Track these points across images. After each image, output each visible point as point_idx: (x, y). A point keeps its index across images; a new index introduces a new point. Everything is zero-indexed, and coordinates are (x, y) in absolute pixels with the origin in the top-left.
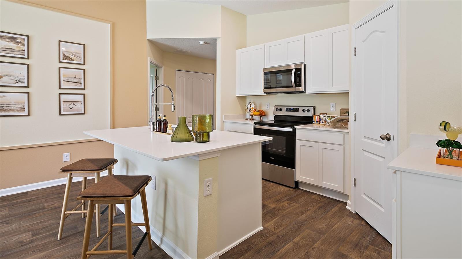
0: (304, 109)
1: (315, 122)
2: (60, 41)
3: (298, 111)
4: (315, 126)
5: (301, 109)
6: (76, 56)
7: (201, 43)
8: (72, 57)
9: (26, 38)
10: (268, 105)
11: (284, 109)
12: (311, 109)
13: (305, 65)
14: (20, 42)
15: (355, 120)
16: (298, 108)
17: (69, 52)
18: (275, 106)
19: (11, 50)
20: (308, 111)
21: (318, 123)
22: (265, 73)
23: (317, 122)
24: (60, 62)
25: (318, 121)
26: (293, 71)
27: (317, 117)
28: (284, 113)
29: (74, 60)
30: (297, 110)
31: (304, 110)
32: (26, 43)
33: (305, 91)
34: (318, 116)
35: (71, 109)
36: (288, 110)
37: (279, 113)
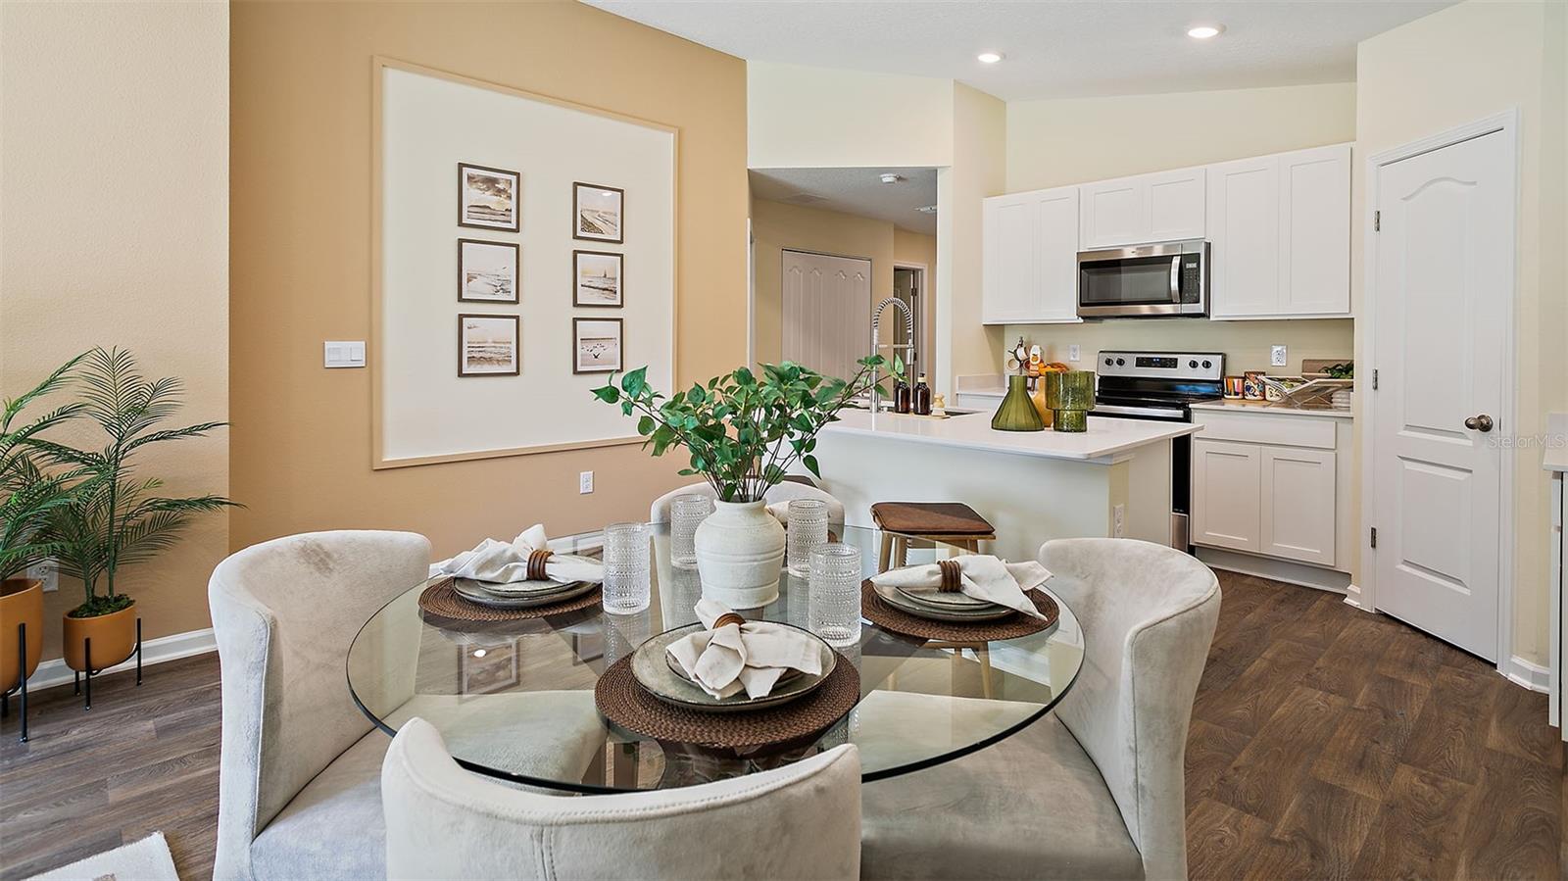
0: (1195, 362)
1: (1230, 394)
2: (576, 185)
3: (1176, 367)
4: (1231, 403)
5: (1184, 361)
6: (605, 221)
7: (888, 178)
8: (598, 224)
9: (514, 178)
10: (1075, 350)
11: (1130, 360)
12: (1216, 361)
13: (1208, 246)
14: (504, 191)
15: (1376, 388)
16: (1176, 359)
17: (592, 211)
18: (1101, 352)
19: (487, 211)
20: (1207, 365)
21: (1240, 396)
22: (1084, 266)
23: (1236, 394)
24: (576, 237)
25: (1240, 391)
26: (1176, 261)
27: (1236, 381)
28: (1131, 370)
29: (602, 233)
30: (1173, 363)
31: (1194, 365)
32: (513, 191)
33: (1205, 315)
34: (1241, 380)
35: (596, 357)
36: (1141, 363)
37: (1116, 371)
